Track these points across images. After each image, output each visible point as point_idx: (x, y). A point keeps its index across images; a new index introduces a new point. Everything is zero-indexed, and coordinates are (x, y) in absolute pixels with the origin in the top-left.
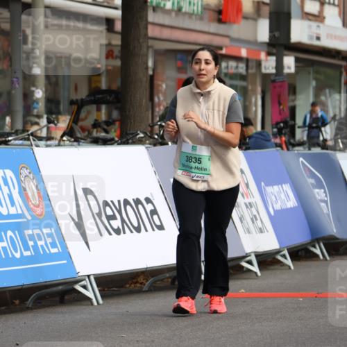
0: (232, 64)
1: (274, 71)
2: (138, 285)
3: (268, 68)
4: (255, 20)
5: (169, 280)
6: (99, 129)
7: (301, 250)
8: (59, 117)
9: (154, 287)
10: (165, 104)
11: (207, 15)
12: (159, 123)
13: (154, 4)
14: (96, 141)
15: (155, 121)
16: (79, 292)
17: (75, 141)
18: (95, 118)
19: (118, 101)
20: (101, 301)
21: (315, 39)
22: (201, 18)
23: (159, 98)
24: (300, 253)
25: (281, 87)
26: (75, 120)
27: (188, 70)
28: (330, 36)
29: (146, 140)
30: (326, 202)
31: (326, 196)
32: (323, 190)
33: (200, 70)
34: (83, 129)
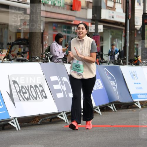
1: (94, 31)
2: (36, 122)
3: (92, 30)
4: (86, 9)
5: (49, 120)
6: (20, 55)
7: (104, 107)
8: (3, 50)
9: (42, 122)
10: (48, 45)
11: (66, 7)
12: (45, 53)
13: (44, 2)
14: (18, 61)
15: (44, 52)
16: (11, 125)
17: (9, 60)
18: (18, 51)
19: (28, 43)
20: (20, 129)
21: (111, 17)
22: (64, 8)
23: (45, 42)
24: (104, 108)
25: (97, 38)
26: (10, 51)
27: (58, 31)
28: (118, 16)
29: (40, 60)
30: (115, 87)
31: (115, 84)
32: (114, 82)
33: (80, 32)
34: (13, 55)
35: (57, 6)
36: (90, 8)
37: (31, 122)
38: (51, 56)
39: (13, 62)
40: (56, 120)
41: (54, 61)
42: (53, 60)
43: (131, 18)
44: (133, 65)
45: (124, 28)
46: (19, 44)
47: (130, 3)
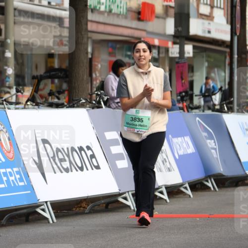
1: (178, 55)
2: (82, 209)
3: (174, 53)
4: (164, 18)
5: (104, 205)
6: (53, 97)
7: (198, 184)
8: (25, 88)
9: (93, 210)
10: (100, 78)
11: (130, 15)
12: (96, 93)
13: (92, 7)
14: (51, 105)
15: (93, 91)
16: (40, 214)
17: (36, 105)
18: (50, 88)
19: (67, 76)
20: (55, 220)
21: (207, 32)
22: (126, 17)
23: (96, 74)
24: (197, 186)
25: (183, 66)
26: (36, 90)
27: (117, 55)
28: (217, 30)
29: (87, 105)
30: (215, 149)
31: (215, 145)
32: (213, 141)
33: (140, 56)
34: (42, 97)
35: (115, 14)
36: (171, 17)
37: (74, 209)
38: (106, 98)
39: (42, 107)
40: (115, 205)
41: (111, 105)
42: (109, 105)
43: (240, 34)
44: (244, 113)
45: (228, 50)
46: (52, 77)
47: (238, 8)
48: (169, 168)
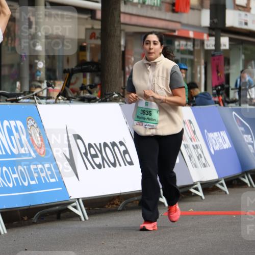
0: (183, 42)
1: (213, 48)
2: (115, 206)
3: (209, 46)
4: (200, 10)
6: (85, 91)
7: (234, 180)
8: (56, 82)
9: (126, 207)
11: (164, 6)
14: (83, 100)
16: (71, 211)
17: (67, 100)
18: (82, 83)
19: (99, 70)
21: (244, 24)
22: (160, 9)
25: (219, 59)
26: (68, 84)
29: (119, 99)
30: (252, 144)
31: (252, 140)
32: (250, 136)
33: (150, 49)
34: (73, 91)
35: (148, 5)
36: (206, 8)
37: (107, 206)
39: (74, 102)
46: (84, 71)
48: (204, 164)
